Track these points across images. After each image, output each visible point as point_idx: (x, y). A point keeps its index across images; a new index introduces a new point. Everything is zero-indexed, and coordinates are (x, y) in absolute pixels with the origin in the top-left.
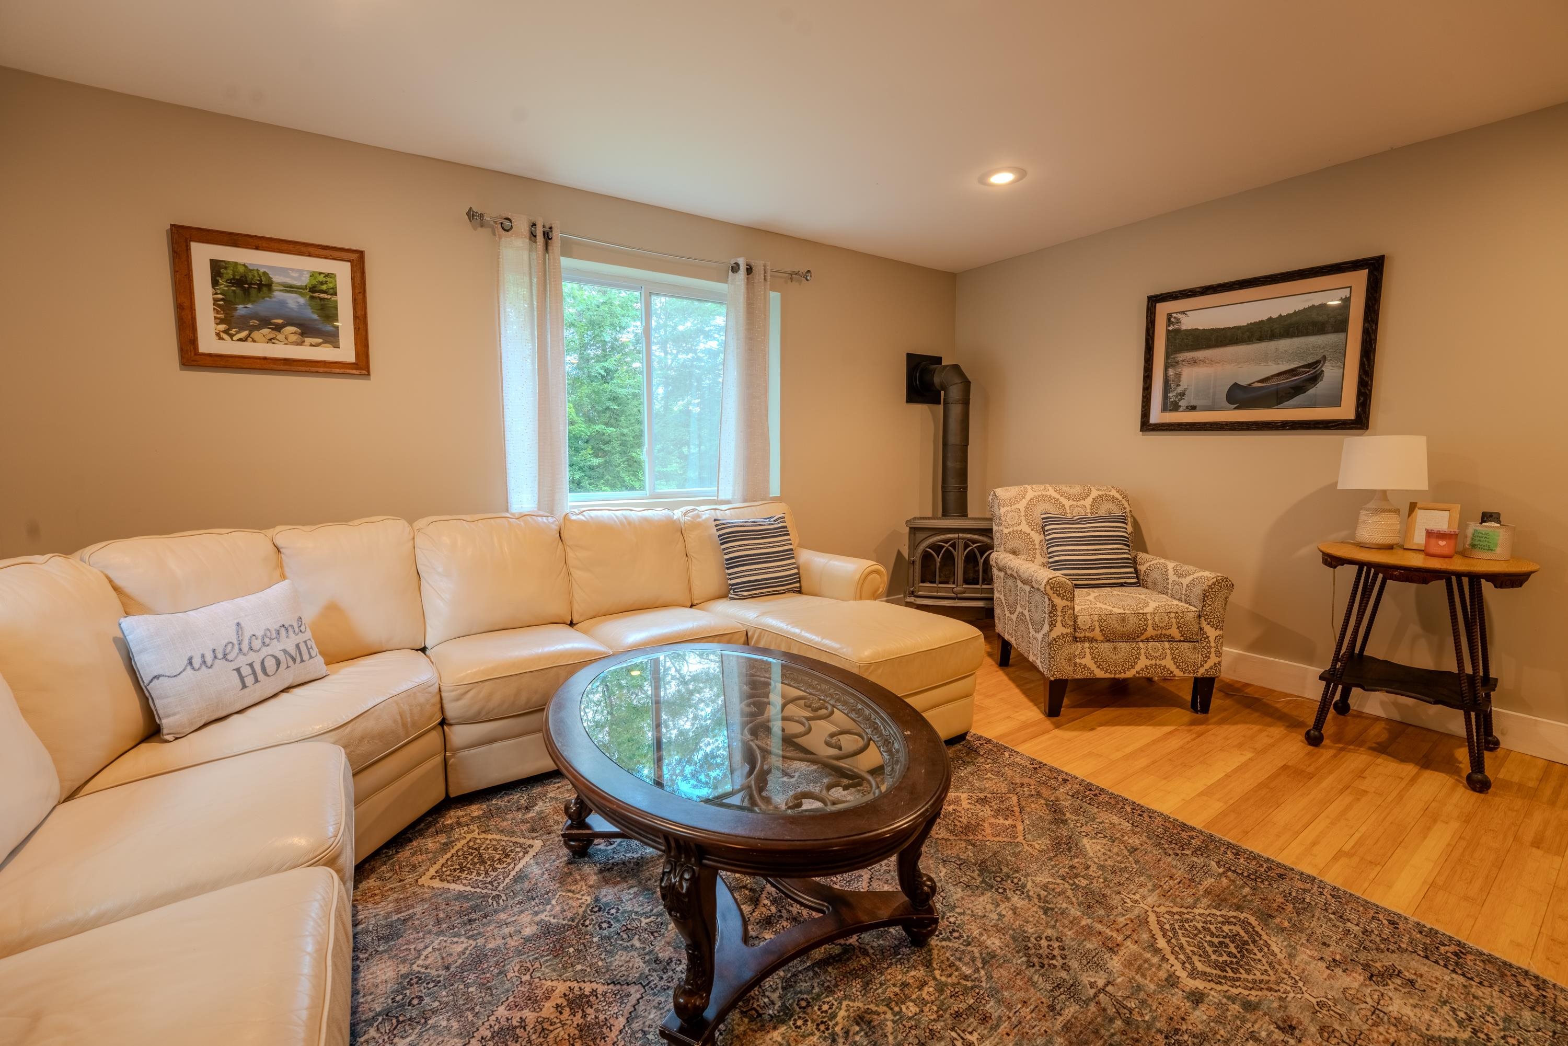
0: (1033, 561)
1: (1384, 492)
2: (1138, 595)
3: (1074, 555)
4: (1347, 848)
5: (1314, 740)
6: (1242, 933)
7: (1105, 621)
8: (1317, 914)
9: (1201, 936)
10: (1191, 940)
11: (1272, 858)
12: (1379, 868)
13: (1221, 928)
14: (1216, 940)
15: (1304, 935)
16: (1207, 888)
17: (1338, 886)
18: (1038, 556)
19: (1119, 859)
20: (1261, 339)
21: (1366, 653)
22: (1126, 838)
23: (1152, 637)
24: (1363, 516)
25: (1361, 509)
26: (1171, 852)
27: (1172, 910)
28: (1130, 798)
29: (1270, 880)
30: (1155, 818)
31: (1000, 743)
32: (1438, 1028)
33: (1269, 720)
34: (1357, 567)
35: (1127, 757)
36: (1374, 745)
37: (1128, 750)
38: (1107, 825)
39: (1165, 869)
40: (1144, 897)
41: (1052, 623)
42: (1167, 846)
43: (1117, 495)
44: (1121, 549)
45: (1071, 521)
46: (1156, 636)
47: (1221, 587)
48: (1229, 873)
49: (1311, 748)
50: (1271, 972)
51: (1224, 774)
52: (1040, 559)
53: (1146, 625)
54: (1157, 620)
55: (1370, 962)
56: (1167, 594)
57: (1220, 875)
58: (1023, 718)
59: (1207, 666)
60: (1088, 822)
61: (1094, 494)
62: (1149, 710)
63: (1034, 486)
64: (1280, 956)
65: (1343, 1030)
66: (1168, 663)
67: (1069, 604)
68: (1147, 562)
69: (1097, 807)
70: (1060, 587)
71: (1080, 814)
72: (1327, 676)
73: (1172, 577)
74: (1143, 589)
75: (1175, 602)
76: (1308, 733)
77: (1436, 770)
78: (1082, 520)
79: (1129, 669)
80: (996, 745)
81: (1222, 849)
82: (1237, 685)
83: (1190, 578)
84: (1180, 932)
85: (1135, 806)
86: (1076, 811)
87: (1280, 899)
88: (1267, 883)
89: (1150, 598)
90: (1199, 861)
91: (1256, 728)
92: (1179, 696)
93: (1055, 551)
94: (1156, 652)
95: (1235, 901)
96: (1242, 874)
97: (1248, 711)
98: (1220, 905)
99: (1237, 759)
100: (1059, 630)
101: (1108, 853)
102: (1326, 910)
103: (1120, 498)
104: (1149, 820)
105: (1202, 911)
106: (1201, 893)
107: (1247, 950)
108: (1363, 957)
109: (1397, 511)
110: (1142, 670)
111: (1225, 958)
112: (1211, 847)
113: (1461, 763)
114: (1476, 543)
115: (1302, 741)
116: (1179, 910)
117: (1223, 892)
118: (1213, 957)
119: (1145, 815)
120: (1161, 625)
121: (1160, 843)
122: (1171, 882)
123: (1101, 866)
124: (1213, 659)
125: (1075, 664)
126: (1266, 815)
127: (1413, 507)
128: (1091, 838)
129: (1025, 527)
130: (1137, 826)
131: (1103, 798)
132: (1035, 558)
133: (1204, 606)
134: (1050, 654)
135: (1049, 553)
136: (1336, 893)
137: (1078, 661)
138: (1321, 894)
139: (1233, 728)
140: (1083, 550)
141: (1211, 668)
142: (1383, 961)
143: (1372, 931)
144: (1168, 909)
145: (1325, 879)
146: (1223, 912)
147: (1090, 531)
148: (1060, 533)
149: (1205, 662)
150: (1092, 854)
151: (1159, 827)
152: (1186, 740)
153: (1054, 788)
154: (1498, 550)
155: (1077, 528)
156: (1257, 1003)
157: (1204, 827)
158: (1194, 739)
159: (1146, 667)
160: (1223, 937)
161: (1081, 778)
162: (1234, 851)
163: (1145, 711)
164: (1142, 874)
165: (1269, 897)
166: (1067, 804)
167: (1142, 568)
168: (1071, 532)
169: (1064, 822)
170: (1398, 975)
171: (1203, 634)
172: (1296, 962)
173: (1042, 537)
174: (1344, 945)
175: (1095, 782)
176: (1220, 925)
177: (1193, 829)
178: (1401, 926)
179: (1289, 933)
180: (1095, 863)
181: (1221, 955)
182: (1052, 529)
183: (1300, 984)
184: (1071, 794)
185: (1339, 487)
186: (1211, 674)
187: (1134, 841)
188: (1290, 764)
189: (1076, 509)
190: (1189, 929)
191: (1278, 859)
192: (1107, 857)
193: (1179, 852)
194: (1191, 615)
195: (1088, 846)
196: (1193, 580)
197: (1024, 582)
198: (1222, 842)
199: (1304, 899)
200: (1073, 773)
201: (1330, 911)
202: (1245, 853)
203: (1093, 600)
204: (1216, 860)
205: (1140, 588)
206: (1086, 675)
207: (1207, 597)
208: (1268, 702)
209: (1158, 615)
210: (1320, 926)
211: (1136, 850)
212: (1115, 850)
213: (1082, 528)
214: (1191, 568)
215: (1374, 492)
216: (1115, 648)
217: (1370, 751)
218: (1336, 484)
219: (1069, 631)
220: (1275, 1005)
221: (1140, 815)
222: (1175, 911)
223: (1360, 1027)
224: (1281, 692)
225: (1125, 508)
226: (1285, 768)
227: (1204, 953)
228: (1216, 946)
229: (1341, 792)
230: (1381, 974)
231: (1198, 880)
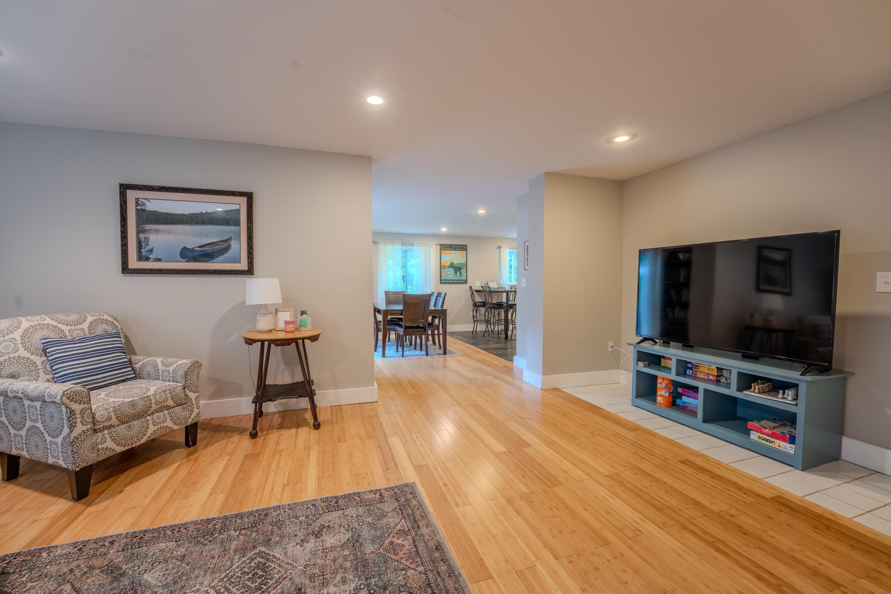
0: (37, 380)
1: (266, 305)
2: (139, 385)
3: (80, 367)
4: (285, 482)
5: (254, 436)
6: (261, 560)
7: (119, 410)
8: (287, 523)
9: (243, 579)
10: (238, 587)
11: (258, 508)
12: (300, 483)
13: (250, 566)
14: (250, 575)
15: (286, 538)
16: (235, 549)
17: (289, 503)
18: (42, 374)
19: (175, 571)
20: (197, 223)
21: (266, 384)
22: (175, 553)
23: (155, 410)
24: (259, 317)
25: (257, 314)
26: (207, 542)
27: (221, 577)
28: (167, 524)
29: (262, 520)
30: (189, 527)
31: (33, 549)
32: (343, 539)
33: (229, 434)
34: (260, 342)
35: (154, 499)
36: (278, 426)
37: (153, 493)
38: (158, 554)
39: (207, 555)
40: (201, 584)
41: (72, 426)
42: (203, 540)
43: (109, 318)
44: (120, 356)
45: (73, 342)
46: (158, 409)
47: (195, 367)
48: (242, 531)
49: (253, 440)
50: (281, 570)
51: (218, 476)
52: (43, 376)
53: (151, 404)
54: (157, 398)
55: (314, 530)
56: (159, 379)
57: (238, 536)
58: (51, 514)
59: (192, 417)
60: (143, 562)
61: (90, 319)
62: (159, 459)
63: (28, 317)
64: (281, 557)
65: (317, 571)
66: (169, 423)
67: (86, 406)
68: (140, 361)
69: (146, 546)
70: (76, 395)
71: (134, 560)
72: (255, 400)
73: (161, 367)
74: (140, 380)
75: (167, 383)
76: (251, 433)
77: (302, 427)
78: (83, 340)
79: (142, 438)
80: (29, 553)
81: (233, 520)
82: (207, 422)
83: (175, 366)
84: (230, 587)
85: (172, 528)
86: (129, 560)
87: (270, 528)
88: (261, 524)
89: (149, 385)
90: (224, 536)
91: (225, 441)
92: (176, 442)
93: (61, 368)
94: (160, 419)
95: (251, 545)
96: (248, 527)
97: (217, 434)
98: (244, 553)
99: (221, 464)
100: (80, 428)
101: (167, 572)
102: (290, 518)
103: (112, 320)
104: (185, 531)
105: (237, 565)
106: (233, 554)
107: (267, 567)
108: (310, 530)
109: (271, 313)
110: (152, 434)
111: (259, 581)
112: (227, 524)
113: (308, 420)
114: (301, 324)
115: (248, 439)
116: (224, 574)
117: (243, 544)
118: (253, 586)
119: (182, 529)
120: (161, 400)
121: (198, 541)
122: (214, 561)
123: (165, 585)
124: (196, 411)
125: (98, 450)
126: (246, 488)
127: (277, 311)
128: (150, 571)
129: (22, 353)
130: (179, 540)
131: (149, 536)
132: (39, 376)
133: (186, 381)
134: (73, 451)
135: (54, 370)
136: (291, 507)
137: (100, 446)
138: (285, 511)
139: (213, 447)
140: (87, 362)
141: (195, 417)
142: (316, 526)
143: (309, 515)
144: (219, 579)
145: (283, 503)
146: (248, 556)
147: (91, 346)
148: (64, 352)
149: (191, 414)
150: (155, 583)
151: (193, 532)
152: (189, 467)
153: (105, 554)
154: (308, 326)
155: (79, 347)
156: (282, 592)
157: (219, 514)
158: (194, 464)
159: (154, 431)
160: (254, 570)
161: (125, 532)
162: (240, 517)
163: (156, 461)
164: (194, 569)
165: (265, 530)
166: (120, 559)
167: (137, 366)
168: (74, 350)
169: (123, 574)
170: (324, 527)
171: (188, 398)
172: (289, 555)
173: (44, 358)
174: (302, 530)
175: (137, 529)
176: (249, 565)
177: (213, 519)
178: (317, 504)
179: (280, 542)
180: (159, 587)
181: (256, 581)
182: (55, 350)
183: (294, 564)
184: (120, 550)
185: (247, 304)
186: (195, 420)
187: (182, 551)
188: (247, 453)
189: (75, 332)
190: (234, 581)
191: (261, 507)
192: (166, 576)
193: (211, 539)
194: (179, 388)
195: (149, 579)
196: (177, 366)
197: (32, 400)
198: (231, 517)
199: (279, 519)
200: (116, 533)
201: (291, 518)
202: (245, 514)
203: (105, 398)
204: (233, 529)
205: (138, 380)
206: (109, 454)
207: (188, 375)
208: (226, 424)
209: (157, 394)
210: (290, 529)
211: (184, 556)
212: (171, 566)
213: (84, 346)
214: (173, 359)
215: (261, 305)
216: (129, 427)
217: (277, 430)
218: (245, 301)
219: (89, 426)
220: (289, 585)
221: (178, 532)
222: (223, 577)
223: (322, 563)
224: (230, 417)
225: (117, 327)
226: (246, 456)
227: (247, 588)
228: (252, 578)
229: (274, 456)
230: (319, 532)
231: (228, 548)
